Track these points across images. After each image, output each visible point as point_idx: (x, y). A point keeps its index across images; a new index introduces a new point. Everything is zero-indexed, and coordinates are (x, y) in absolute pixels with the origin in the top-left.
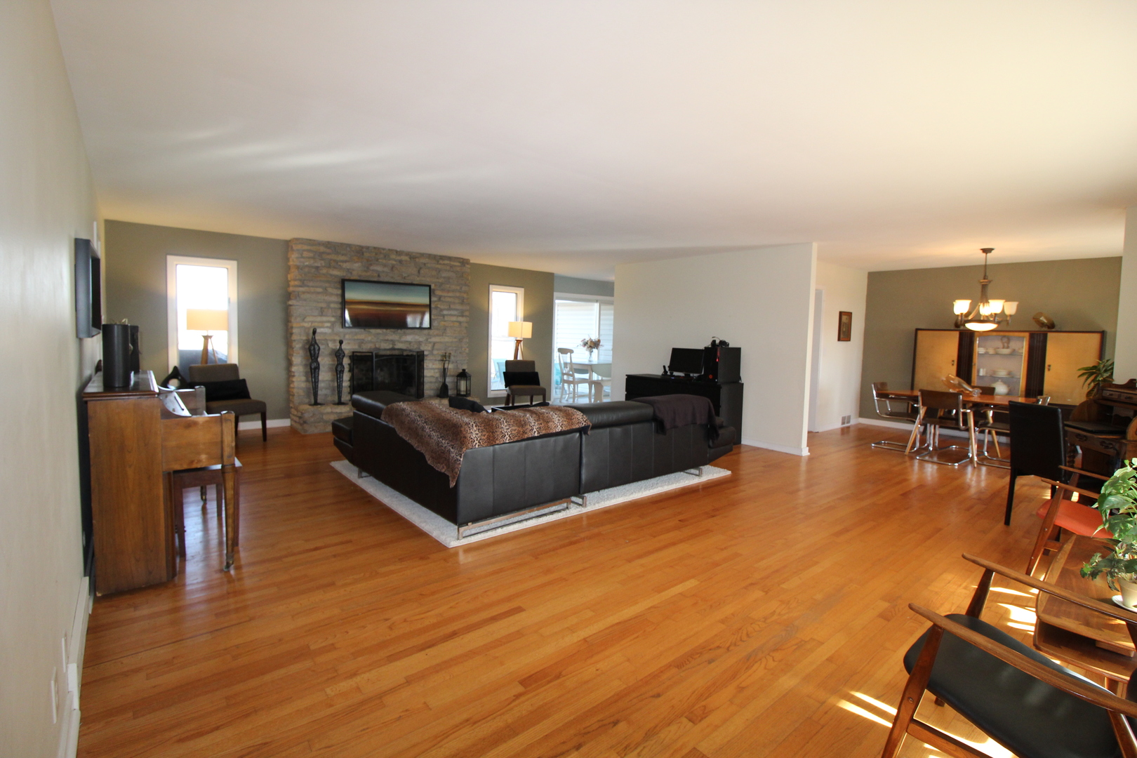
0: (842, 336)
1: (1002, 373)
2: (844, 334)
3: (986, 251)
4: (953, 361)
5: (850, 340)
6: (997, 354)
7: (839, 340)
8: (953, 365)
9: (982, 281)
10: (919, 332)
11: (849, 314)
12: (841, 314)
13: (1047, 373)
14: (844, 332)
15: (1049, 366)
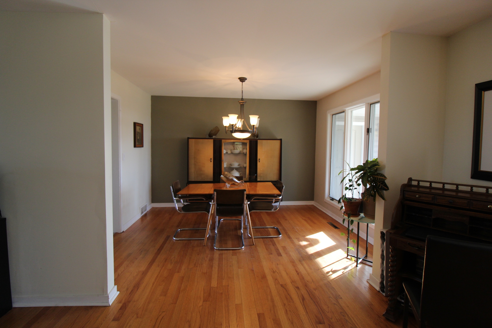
0: (137, 143)
1: (236, 165)
2: (138, 142)
3: (242, 80)
4: (211, 159)
5: (143, 147)
6: (232, 153)
7: (135, 146)
8: (211, 161)
9: (240, 102)
10: (190, 140)
11: (141, 126)
12: (135, 124)
13: (258, 163)
14: (138, 140)
15: (259, 159)
